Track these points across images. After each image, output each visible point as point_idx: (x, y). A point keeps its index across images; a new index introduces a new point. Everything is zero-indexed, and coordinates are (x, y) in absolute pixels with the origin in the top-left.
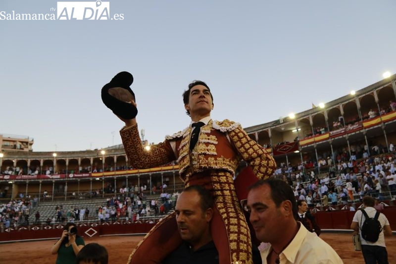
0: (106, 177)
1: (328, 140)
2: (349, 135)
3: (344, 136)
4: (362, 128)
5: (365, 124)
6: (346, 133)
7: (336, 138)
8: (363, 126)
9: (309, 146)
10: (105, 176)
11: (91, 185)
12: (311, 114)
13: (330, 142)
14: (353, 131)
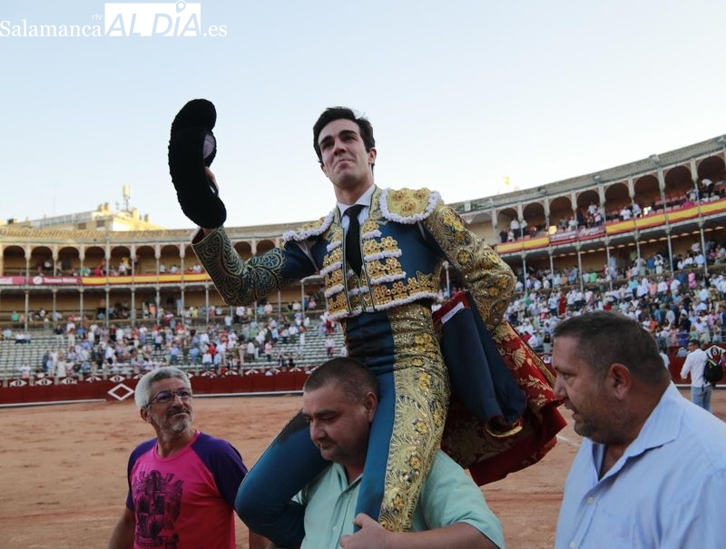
0: (113, 287)
1: (546, 249)
2: (582, 243)
3: (574, 244)
4: (604, 234)
5: (610, 229)
6: (576, 239)
7: (560, 246)
8: (605, 232)
9: (513, 254)
10: (110, 284)
11: (81, 301)
12: (522, 201)
13: (550, 253)
14: (590, 237)
